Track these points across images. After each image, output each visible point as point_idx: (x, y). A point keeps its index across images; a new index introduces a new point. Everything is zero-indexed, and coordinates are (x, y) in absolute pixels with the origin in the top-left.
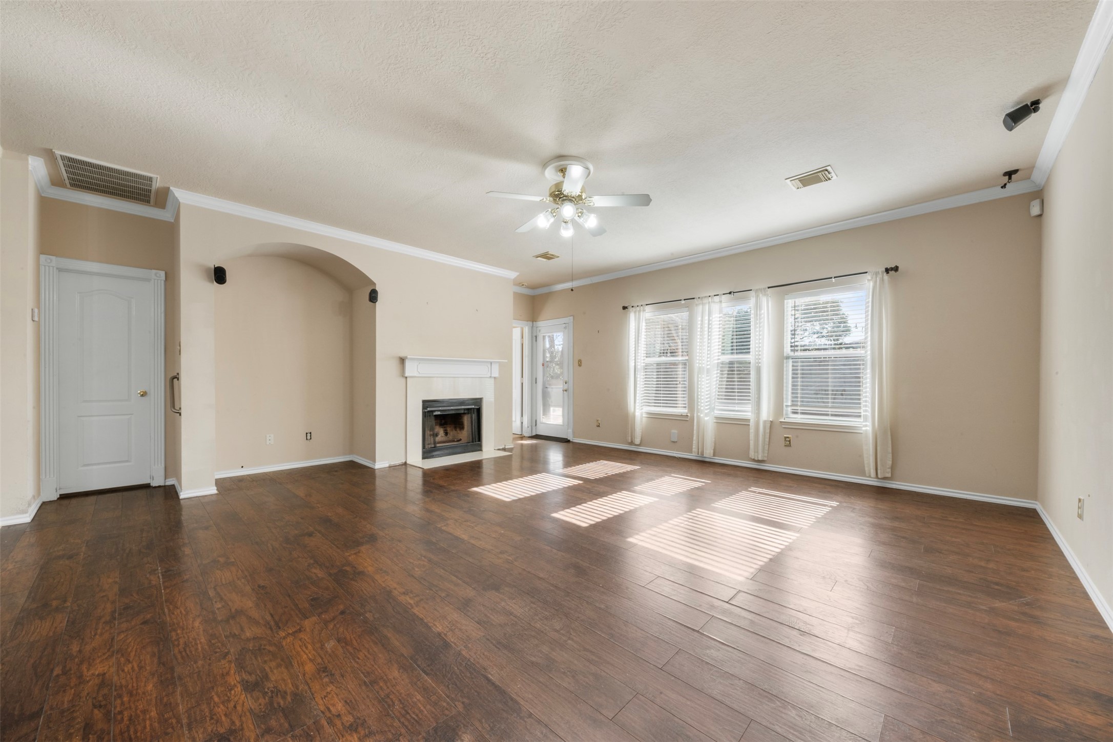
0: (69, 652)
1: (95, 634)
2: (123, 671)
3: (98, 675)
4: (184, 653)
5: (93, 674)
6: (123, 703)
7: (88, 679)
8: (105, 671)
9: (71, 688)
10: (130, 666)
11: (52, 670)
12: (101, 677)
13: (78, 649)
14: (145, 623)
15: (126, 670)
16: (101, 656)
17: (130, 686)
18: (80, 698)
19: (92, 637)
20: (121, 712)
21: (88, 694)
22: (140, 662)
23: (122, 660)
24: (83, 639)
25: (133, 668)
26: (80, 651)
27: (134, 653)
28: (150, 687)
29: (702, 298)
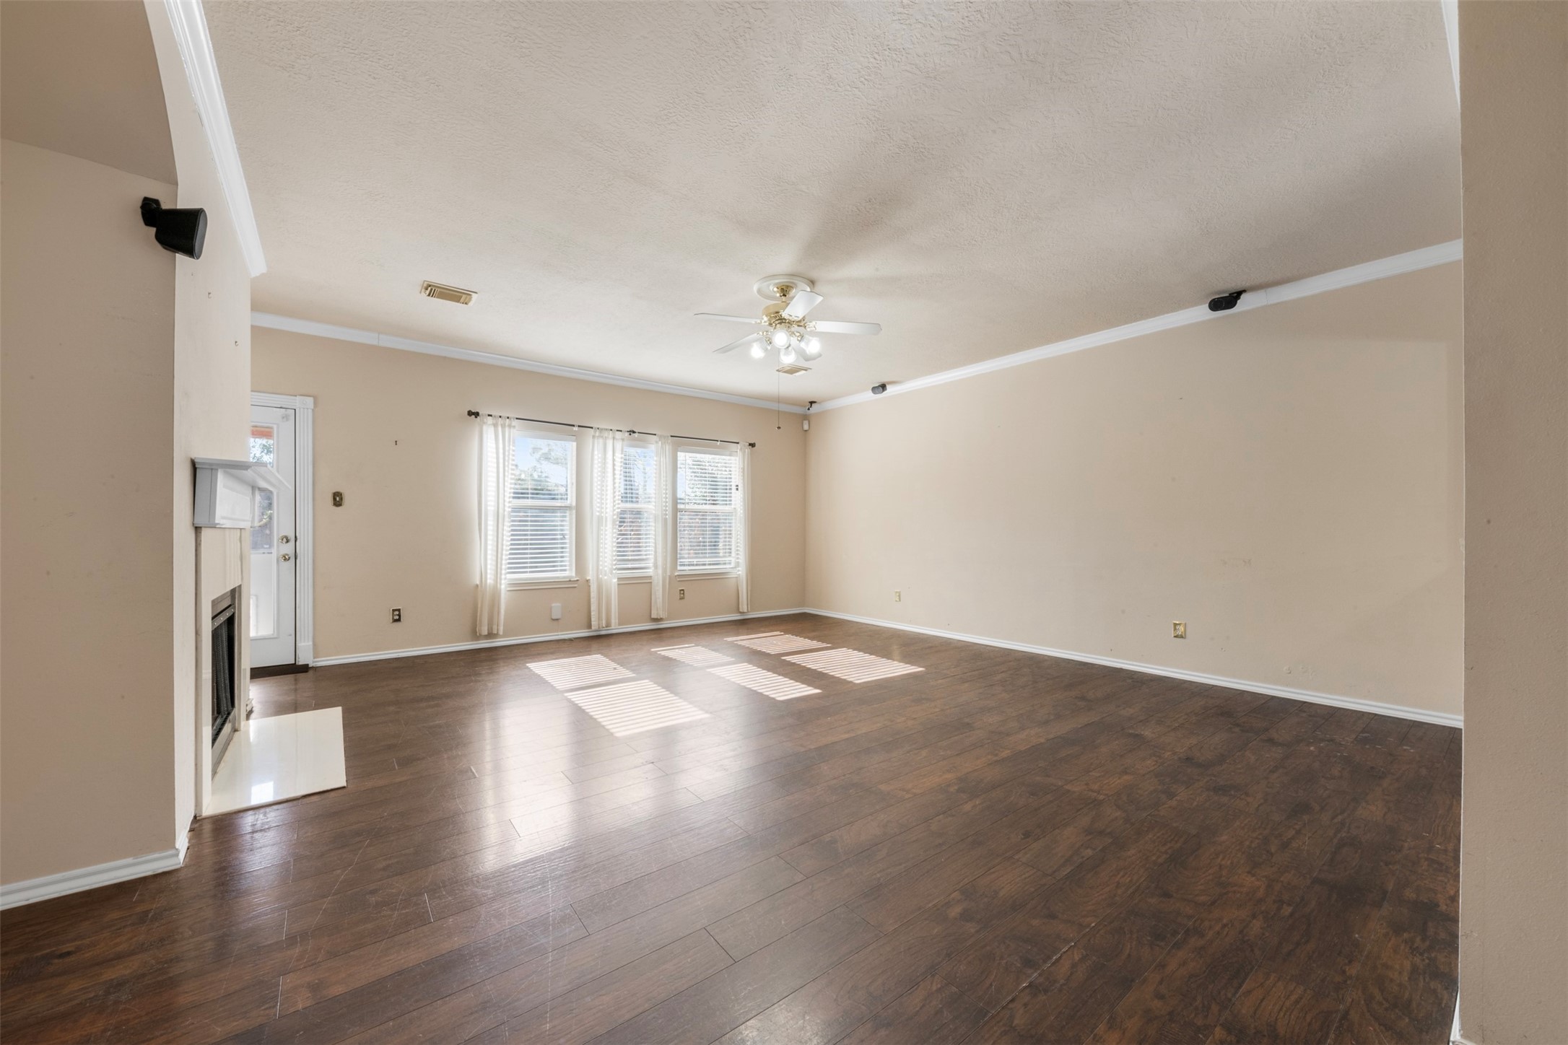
0: (1265, 925)
1: (1225, 926)
2: (1232, 863)
3: (1253, 875)
4: (1176, 839)
5: (1258, 880)
6: (1252, 842)
7: (1264, 879)
8: (1246, 874)
9: (1282, 882)
10: (1223, 862)
11: (1291, 915)
12: (1253, 872)
13: (1254, 921)
14: (1167, 895)
15: (1229, 862)
16: (1239, 892)
17: (1238, 848)
18: (1279, 869)
19: (1230, 926)
20: (1257, 838)
21: (1272, 867)
22: (1213, 859)
23: (1224, 873)
24: (1241, 932)
25: (1223, 859)
26: (1254, 916)
27: (1210, 871)
28: (1224, 838)
29: (602, 429)
